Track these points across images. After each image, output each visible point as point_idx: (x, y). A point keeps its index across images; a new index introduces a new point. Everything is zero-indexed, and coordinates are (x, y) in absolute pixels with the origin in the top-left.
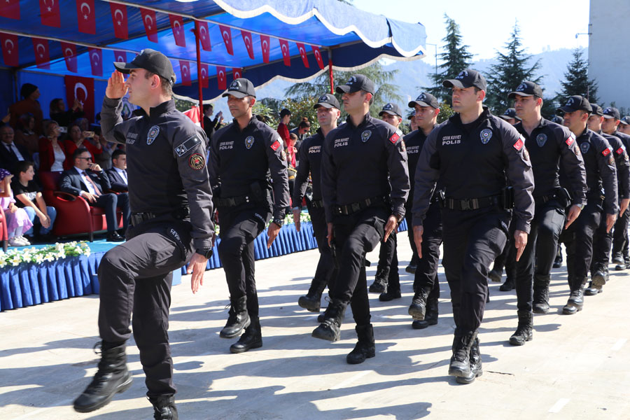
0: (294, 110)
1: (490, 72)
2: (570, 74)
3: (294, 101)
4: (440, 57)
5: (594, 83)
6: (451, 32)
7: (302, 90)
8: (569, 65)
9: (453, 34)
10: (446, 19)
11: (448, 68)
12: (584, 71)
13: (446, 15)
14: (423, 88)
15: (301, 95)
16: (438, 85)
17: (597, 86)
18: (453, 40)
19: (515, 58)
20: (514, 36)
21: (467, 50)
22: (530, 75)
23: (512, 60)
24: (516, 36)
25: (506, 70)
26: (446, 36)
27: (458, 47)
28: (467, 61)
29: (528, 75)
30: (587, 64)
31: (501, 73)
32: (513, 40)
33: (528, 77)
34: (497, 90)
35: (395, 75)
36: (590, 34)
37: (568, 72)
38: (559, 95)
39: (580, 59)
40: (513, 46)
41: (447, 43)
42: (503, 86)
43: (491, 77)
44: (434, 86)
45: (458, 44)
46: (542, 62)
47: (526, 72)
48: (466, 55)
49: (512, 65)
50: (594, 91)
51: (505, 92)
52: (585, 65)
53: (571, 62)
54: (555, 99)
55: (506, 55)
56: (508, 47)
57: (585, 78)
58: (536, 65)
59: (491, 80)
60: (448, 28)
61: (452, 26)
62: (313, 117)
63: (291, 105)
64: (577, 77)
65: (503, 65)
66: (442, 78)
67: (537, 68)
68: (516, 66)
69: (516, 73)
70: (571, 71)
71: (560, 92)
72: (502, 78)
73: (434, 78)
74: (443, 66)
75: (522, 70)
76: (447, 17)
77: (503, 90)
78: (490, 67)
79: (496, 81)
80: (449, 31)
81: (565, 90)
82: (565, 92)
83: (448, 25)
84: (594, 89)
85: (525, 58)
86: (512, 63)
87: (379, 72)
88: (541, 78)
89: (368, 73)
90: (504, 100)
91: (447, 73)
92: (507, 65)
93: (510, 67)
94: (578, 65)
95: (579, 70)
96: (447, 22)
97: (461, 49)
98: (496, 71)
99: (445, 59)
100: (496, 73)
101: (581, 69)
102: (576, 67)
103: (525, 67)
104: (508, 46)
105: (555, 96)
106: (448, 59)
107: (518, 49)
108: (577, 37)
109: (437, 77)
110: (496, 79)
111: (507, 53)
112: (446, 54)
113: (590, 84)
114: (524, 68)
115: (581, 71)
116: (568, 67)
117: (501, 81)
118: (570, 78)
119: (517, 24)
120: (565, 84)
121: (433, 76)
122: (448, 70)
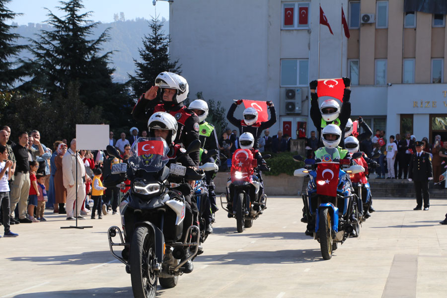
1: (40, 41)
2: (147, 52)
8: (145, 39)
12: (164, 49)
19: (74, 24)
22: (95, 49)
23: (71, 27)
25: (62, 39)
28: (7, 22)
29: (92, 48)
30: (168, 40)
31: (56, 43)
33: (92, 52)
34: (47, 64)
37: (144, 48)
38: (133, 78)
39: (159, 32)
42: (58, 62)
43: (41, 48)
46: (110, 32)
47: (90, 45)
48: (5, 13)
49: (71, 33)
51: (61, 70)
52: (165, 42)
53: (148, 36)
54: (127, 84)
55: (63, 19)
56: (66, 9)
57: (165, 58)
58: (102, 36)
59: (42, 52)
64: (156, 56)
65: (58, 32)
67: (104, 40)
68: (75, 35)
69: (76, 45)
70: (148, 48)
71: (134, 75)
72: (57, 50)
75: (84, 41)
77: (58, 67)
78: (40, 33)
79: (48, 54)
81: (141, 72)
82: (140, 75)
85: (88, 25)
86: (70, 30)
88: (110, 54)
90: (60, 80)
92: (63, 33)
93: (68, 35)
94: (157, 40)
95: (158, 48)
98: (48, 39)
100: (49, 43)
101: (160, 46)
102: (154, 43)
103: (88, 37)
104: (64, 6)
105: (128, 79)
107: (79, 13)
108: (154, 3)
110: (48, 51)
111: (63, 15)
114: (87, 39)
115: (161, 49)
116: (145, 43)
117: (55, 55)
118: (146, 57)
120: (140, 65)
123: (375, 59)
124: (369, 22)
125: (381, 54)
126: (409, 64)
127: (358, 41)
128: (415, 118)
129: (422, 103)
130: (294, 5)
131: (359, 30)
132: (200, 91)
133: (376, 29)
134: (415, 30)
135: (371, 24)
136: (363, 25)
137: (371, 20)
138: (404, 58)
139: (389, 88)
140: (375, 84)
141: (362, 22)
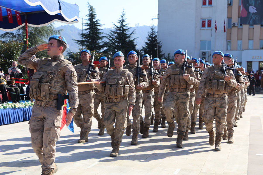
0: (4, 47)
1: (110, 34)
2: (149, 38)
3: (4, 42)
4: (85, 24)
5: (160, 43)
6: (91, 12)
7: (9, 37)
8: (148, 33)
9: (92, 13)
10: (88, 5)
11: (89, 30)
12: (156, 37)
13: (88, 3)
14: (76, 40)
15: (8, 39)
16: (84, 39)
17: (161, 45)
18: (92, 16)
19: (122, 28)
20: (122, 17)
21: (99, 22)
23: (121, 29)
24: (123, 17)
25: (118, 34)
26: (88, 14)
27: (94, 20)
28: (99, 27)
29: (129, 37)
30: (157, 33)
31: (116, 35)
32: (122, 19)
33: (129, 38)
34: (113, 43)
35: (61, 32)
36: (158, 19)
37: (148, 37)
38: (144, 48)
39: (154, 30)
40: (122, 22)
41: (89, 18)
42: (116, 42)
43: (111, 37)
44: (82, 39)
45: (94, 19)
46: (136, 31)
47: (128, 35)
48: (98, 24)
49: (121, 31)
50: (160, 47)
51: (118, 45)
52: (156, 34)
53: (150, 32)
54: (142, 50)
55: (118, 26)
56: (119, 22)
57: (156, 40)
58: (133, 32)
59: (111, 38)
60: (89, 10)
61: (91, 9)
62: (15, 52)
63: (2, 44)
64: (153, 39)
65: (117, 31)
66: (86, 36)
67: (133, 34)
68: (123, 32)
69: (123, 36)
70: (149, 36)
71: (144, 47)
72: (116, 38)
73: (82, 35)
74: (86, 29)
75: (126, 34)
76: (89, 4)
77: (116, 44)
78: (110, 31)
79: (113, 39)
80: (90, 12)
81: (147, 45)
82: (146, 47)
83: (89, 8)
84: (160, 46)
85: (127, 28)
86: (121, 30)
87: (52, 30)
88: (135, 39)
89: (46, 30)
90: (117, 49)
91: (88, 33)
92: (119, 31)
93: (120, 32)
94: (153, 33)
95: (153, 36)
96: (89, 7)
97: (96, 21)
98: (113, 34)
99: (87, 26)
100: (113, 35)
101: (154, 36)
102: (152, 35)
103: (128, 33)
104: (119, 21)
105: (142, 48)
106: (89, 26)
107: (124, 24)
108: (152, 20)
109: (83, 35)
110: (113, 38)
111: (119, 25)
112: (88, 23)
113: (158, 43)
114: (127, 33)
115: (154, 37)
116: (148, 34)
117: (116, 39)
118: (149, 40)
119: (124, 11)
120: (147, 43)
121: (81, 34)
122: (89, 32)
123: (237, 40)
124: (235, 26)
125: (240, 38)
126: (251, 42)
127: (231, 33)
128: (253, 63)
129: (256, 57)
130: (206, 19)
131: (231, 29)
132: (169, 53)
133: (238, 28)
134: (253, 29)
135: (236, 27)
136: (233, 27)
137: (236, 25)
138: (249, 39)
139: (243, 51)
140: (237, 50)
141: (232, 26)
